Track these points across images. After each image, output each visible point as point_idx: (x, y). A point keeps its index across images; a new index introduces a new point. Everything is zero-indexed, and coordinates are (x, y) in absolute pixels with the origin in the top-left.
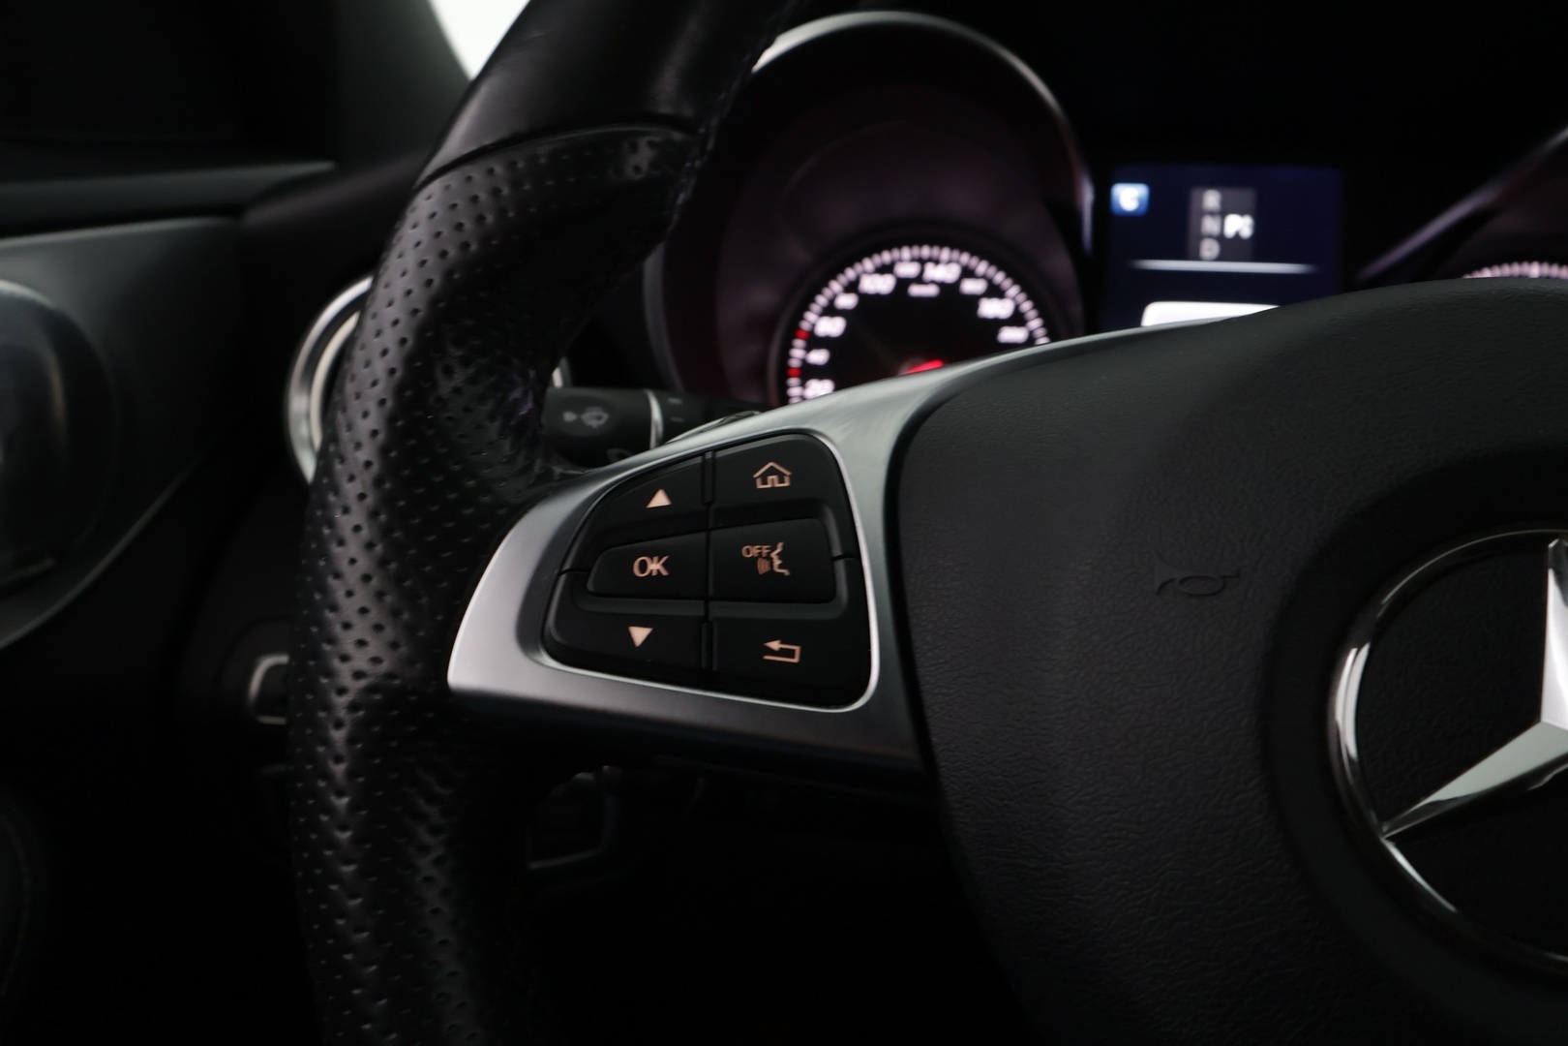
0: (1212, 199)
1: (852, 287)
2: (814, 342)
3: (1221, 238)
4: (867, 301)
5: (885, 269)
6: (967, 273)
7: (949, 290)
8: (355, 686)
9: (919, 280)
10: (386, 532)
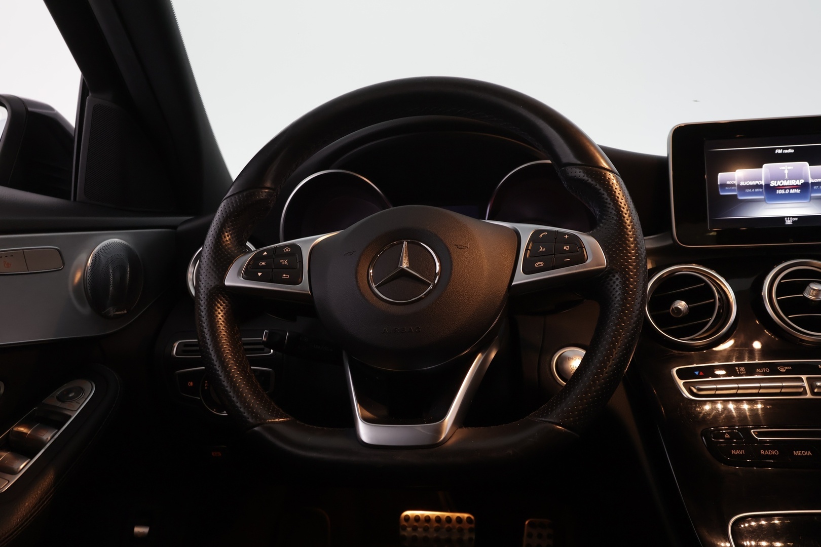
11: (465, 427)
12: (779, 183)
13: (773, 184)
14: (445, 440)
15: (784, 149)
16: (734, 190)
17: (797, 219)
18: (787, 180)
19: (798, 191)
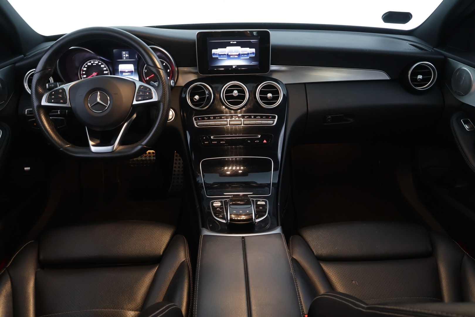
0: (124, 53)
1: (87, 64)
2: (83, 71)
3: (125, 57)
4: (88, 66)
5: (90, 62)
6: (99, 62)
7: (97, 64)
8: (36, 106)
9: (94, 63)
10: (36, 96)
11: (122, 145)
12: (231, 54)
13: (229, 54)
14: (115, 150)
15: (233, 42)
16: (217, 56)
17: (236, 66)
18: (234, 53)
19: (237, 57)
